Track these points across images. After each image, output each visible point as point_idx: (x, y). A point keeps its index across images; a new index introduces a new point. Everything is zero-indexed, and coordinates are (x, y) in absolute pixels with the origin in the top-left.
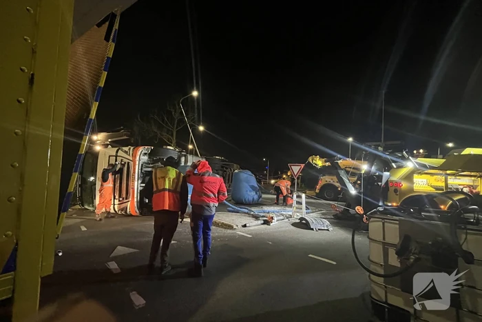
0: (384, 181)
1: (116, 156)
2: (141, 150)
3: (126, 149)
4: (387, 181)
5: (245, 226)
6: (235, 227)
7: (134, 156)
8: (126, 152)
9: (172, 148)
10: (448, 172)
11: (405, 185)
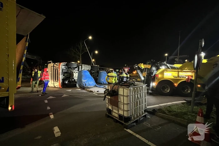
0: (154, 74)
1: (54, 66)
2: (62, 64)
3: (57, 64)
4: (155, 74)
5: (98, 91)
6: (94, 92)
7: (59, 66)
8: (57, 65)
9: (74, 63)
10: (179, 70)
11: (160, 76)
